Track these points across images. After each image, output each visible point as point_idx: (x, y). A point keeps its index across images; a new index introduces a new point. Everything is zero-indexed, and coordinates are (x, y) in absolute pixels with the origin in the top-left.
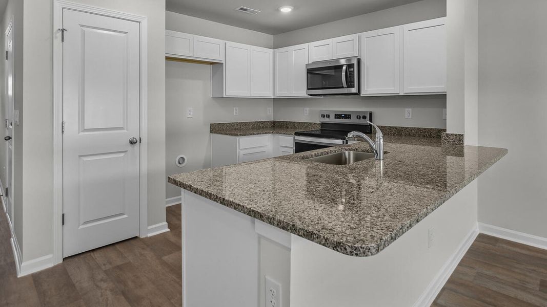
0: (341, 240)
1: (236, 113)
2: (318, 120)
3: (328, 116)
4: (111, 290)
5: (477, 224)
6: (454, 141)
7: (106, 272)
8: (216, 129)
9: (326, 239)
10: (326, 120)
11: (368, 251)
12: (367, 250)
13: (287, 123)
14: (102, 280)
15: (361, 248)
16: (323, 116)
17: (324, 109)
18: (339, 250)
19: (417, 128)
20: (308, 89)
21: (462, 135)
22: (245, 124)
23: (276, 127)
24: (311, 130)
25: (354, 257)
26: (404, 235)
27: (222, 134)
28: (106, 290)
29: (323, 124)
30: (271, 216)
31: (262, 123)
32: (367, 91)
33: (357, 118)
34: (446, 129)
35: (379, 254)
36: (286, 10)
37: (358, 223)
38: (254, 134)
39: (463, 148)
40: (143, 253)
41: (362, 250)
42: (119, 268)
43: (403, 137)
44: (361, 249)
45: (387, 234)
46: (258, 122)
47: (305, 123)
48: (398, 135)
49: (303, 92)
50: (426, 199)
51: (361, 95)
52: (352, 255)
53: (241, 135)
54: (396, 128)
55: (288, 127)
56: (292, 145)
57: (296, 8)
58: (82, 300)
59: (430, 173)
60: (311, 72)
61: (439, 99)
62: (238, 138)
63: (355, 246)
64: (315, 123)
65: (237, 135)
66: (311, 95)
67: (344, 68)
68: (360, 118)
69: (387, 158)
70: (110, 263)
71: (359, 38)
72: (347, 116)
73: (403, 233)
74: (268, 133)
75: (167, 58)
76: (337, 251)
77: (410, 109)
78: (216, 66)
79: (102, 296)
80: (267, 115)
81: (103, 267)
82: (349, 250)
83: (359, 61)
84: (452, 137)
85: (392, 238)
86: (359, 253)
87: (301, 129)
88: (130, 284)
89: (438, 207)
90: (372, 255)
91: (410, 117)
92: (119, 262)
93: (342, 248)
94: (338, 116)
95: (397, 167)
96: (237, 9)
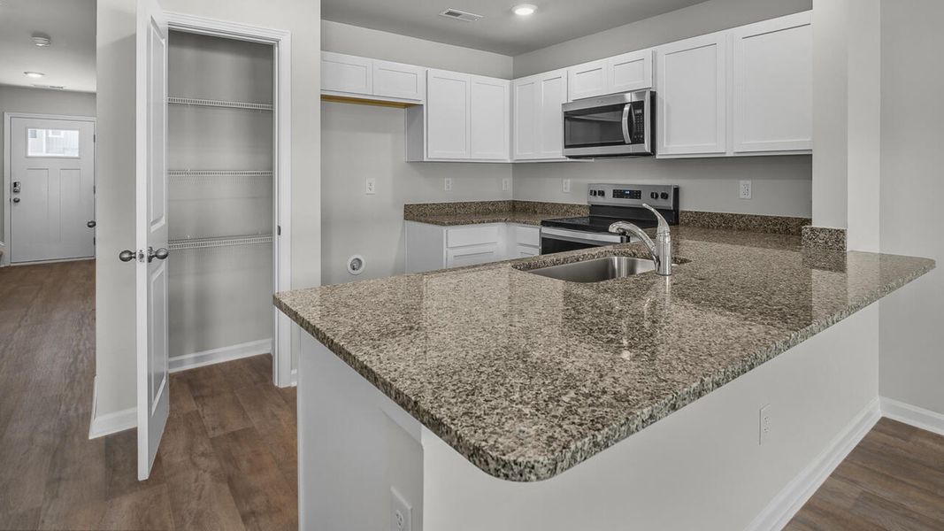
0: (483, 444)
1: (448, 187)
2: (584, 200)
3: (602, 193)
4: (213, 473)
5: (878, 399)
6: (826, 243)
7: (213, 441)
8: (415, 213)
9: (460, 438)
10: (599, 200)
11: (530, 472)
12: (528, 470)
13: (535, 204)
14: (203, 454)
15: (516, 464)
16: (594, 193)
17: (594, 181)
18: (477, 462)
19: (762, 217)
20: (566, 147)
21: (843, 232)
22: (464, 205)
23: (517, 210)
24: (573, 216)
25: (501, 482)
26: (631, 437)
27: (421, 221)
28: (205, 471)
29: (593, 208)
30: (388, 380)
31: (493, 204)
32: (667, 148)
33: (652, 196)
34: (811, 220)
35: (555, 478)
36: (524, 12)
37: (542, 405)
38: (473, 223)
39: (844, 256)
40: (276, 413)
41: (516, 469)
42: (234, 436)
43: (735, 233)
44: (514, 467)
45: (583, 436)
46: (485, 203)
47: (564, 205)
48: (726, 228)
49: (557, 152)
50: (712, 360)
51: (657, 157)
52: (498, 476)
53: (450, 224)
54: (722, 215)
55: (536, 212)
56: (537, 242)
57: (541, 8)
58: (165, 485)
59: (749, 305)
60: (570, 117)
61: (799, 164)
62: (444, 229)
63: (503, 457)
64: (580, 206)
65: (443, 224)
66: (570, 157)
67: (627, 108)
68: (657, 196)
69: (679, 271)
70: (223, 427)
71: (654, 55)
72: (636, 194)
73: (630, 432)
74: (500, 221)
75: (324, 98)
76: (475, 464)
77: (749, 182)
78: (413, 110)
79: (196, 481)
80: (502, 190)
81: (211, 434)
82: (493, 465)
83: (653, 96)
84: (822, 235)
85: (596, 444)
86: (510, 473)
87: (557, 214)
88: (245, 465)
89: (734, 378)
90: (538, 478)
91: (749, 197)
92: (236, 425)
93: (482, 460)
94: (618, 194)
95: (689, 291)
96: (443, 14)
